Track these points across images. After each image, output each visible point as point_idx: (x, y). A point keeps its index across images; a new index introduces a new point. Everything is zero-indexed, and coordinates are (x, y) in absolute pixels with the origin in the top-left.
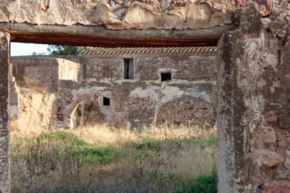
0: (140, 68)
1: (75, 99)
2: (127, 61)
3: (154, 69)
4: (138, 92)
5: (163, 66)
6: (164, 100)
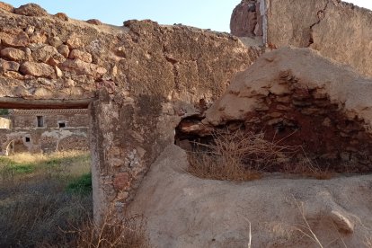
0: (47, 121)
1: (8, 139)
2: (39, 118)
3: (55, 122)
4: (46, 134)
5: (60, 119)
6: (62, 138)
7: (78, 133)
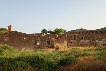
7: (92, 41)
